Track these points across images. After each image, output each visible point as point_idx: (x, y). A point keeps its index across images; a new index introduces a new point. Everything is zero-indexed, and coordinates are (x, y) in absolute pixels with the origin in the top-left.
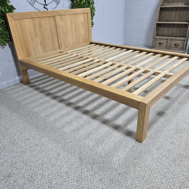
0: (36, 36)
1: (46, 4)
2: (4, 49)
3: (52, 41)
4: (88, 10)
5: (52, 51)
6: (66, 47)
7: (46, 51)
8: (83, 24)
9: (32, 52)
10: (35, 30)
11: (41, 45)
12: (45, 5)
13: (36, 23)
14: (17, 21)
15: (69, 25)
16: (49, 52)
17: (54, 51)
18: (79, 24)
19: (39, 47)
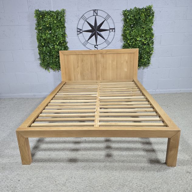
0: (78, 67)
1: (97, 44)
2: (59, 72)
3: (91, 73)
4: (135, 51)
5: (89, 80)
6: (104, 80)
7: (84, 79)
8: (127, 62)
9: (73, 78)
10: (78, 63)
11: (81, 74)
12: (95, 45)
13: (80, 59)
14: (66, 56)
15: (110, 62)
16: (87, 80)
17: (92, 81)
18: (122, 62)
19: (79, 76)
